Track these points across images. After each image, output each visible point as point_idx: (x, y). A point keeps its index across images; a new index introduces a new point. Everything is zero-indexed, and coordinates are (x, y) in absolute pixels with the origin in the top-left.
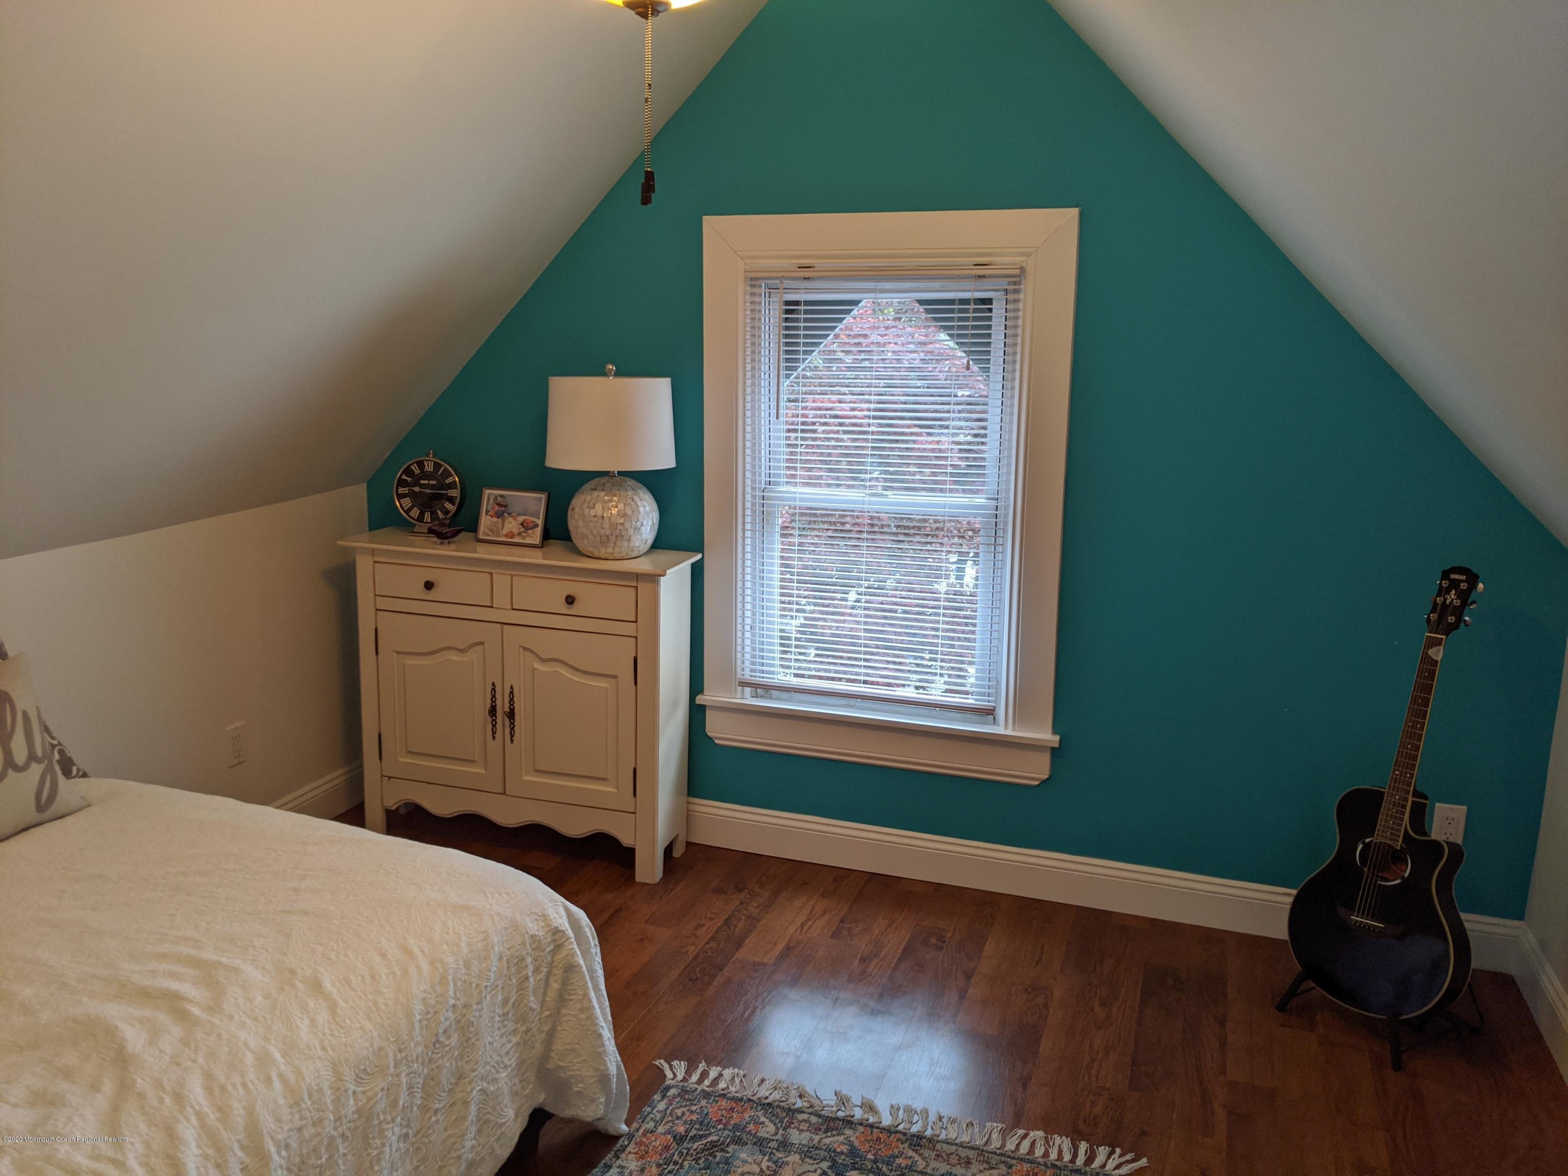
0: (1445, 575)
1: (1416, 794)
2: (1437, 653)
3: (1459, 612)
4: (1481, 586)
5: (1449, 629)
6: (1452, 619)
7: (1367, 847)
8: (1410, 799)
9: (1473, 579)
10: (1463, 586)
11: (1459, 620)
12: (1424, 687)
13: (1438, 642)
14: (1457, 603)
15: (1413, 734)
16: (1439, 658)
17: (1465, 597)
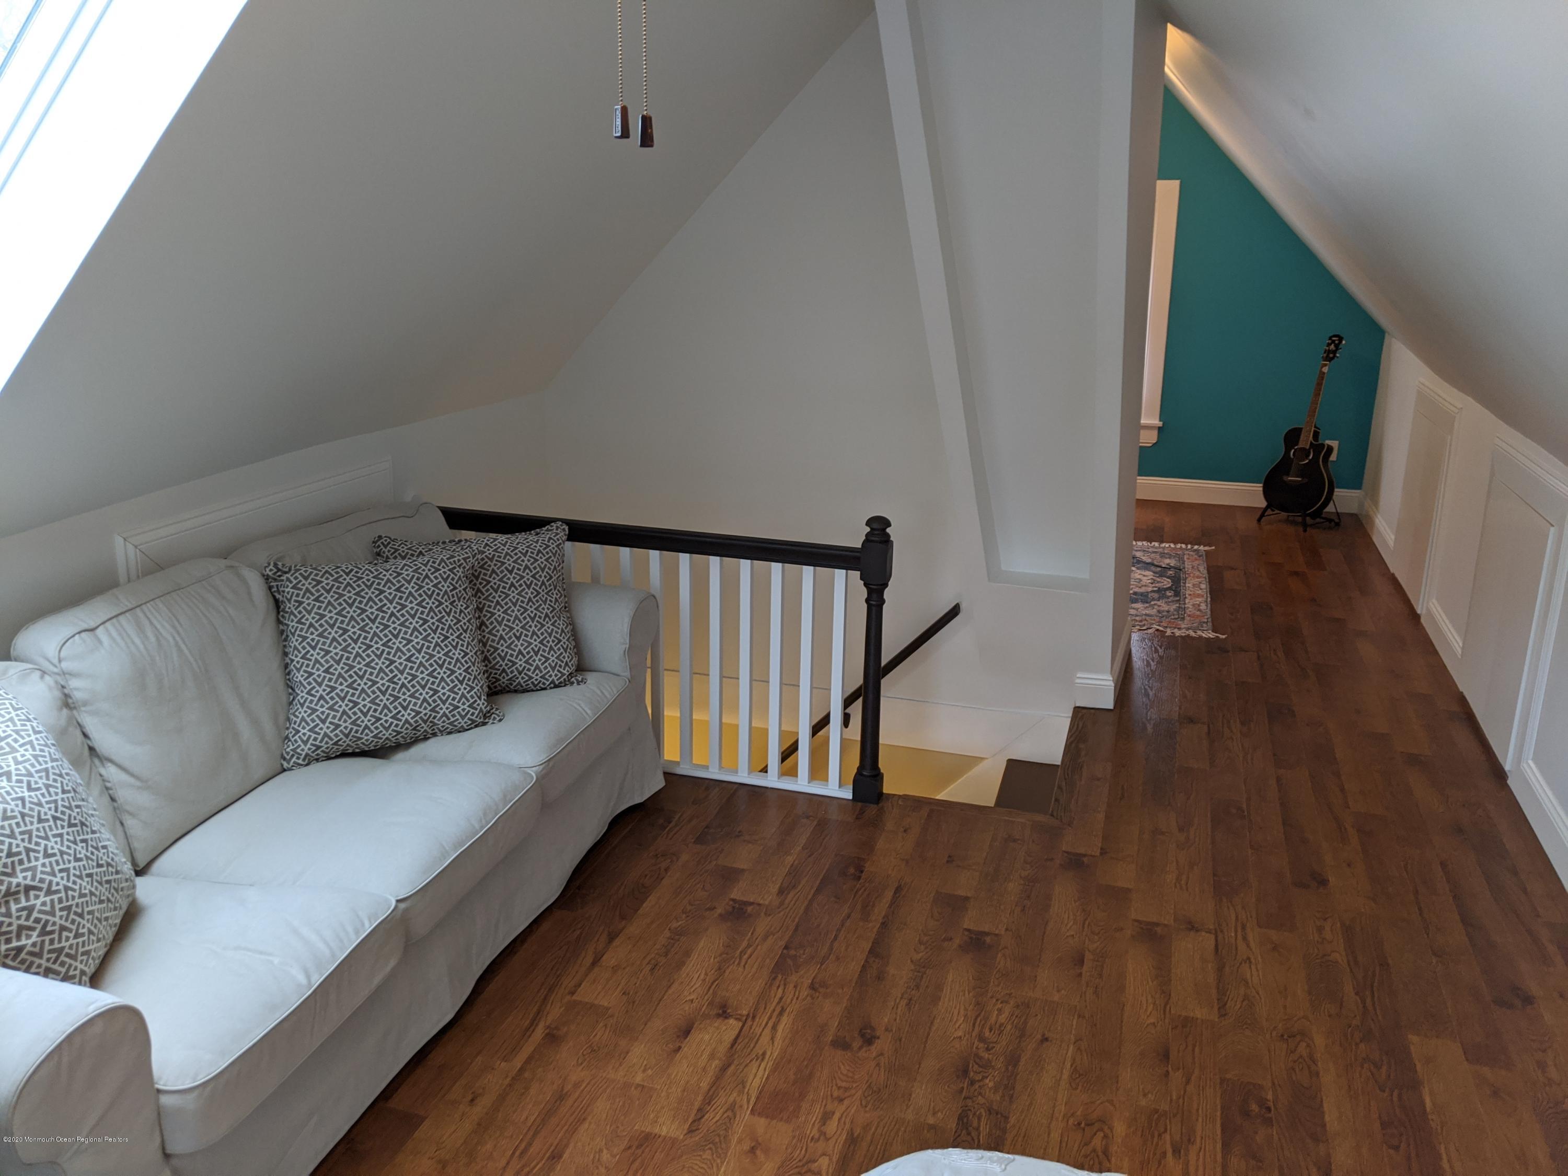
0: (1330, 338)
1: (1315, 427)
2: (1325, 370)
3: (1334, 352)
4: (1344, 342)
5: (1330, 360)
6: (1331, 355)
7: (1296, 450)
8: (1313, 429)
9: (1341, 339)
10: (1337, 342)
11: (1335, 356)
12: (1319, 384)
13: (1325, 365)
14: (1334, 349)
15: (1315, 402)
16: (1326, 371)
17: (1337, 346)
